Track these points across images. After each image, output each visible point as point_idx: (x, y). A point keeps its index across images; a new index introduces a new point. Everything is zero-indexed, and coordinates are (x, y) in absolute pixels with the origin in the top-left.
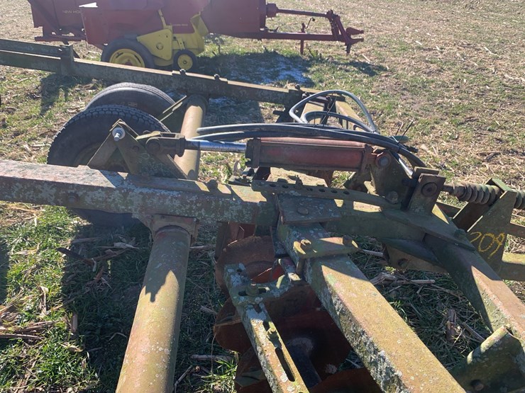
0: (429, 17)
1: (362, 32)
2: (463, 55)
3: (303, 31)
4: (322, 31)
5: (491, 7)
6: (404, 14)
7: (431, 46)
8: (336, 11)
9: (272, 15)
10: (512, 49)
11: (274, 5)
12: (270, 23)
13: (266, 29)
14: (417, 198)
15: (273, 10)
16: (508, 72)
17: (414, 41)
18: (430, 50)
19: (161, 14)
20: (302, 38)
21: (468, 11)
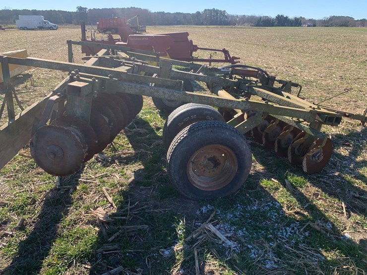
0: (270, 55)
1: (239, 58)
2: (286, 70)
3: (210, 58)
4: (220, 58)
5: (302, 51)
6: (256, 53)
7: (271, 66)
8: (227, 49)
9: (195, 50)
10: (310, 68)
11: (196, 46)
12: (195, 54)
13: (193, 57)
14: (270, 82)
15: (195, 48)
16: (306, 76)
17: (263, 65)
18: (271, 68)
19: (153, 47)
20: (210, 61)
21: (289, 52)
